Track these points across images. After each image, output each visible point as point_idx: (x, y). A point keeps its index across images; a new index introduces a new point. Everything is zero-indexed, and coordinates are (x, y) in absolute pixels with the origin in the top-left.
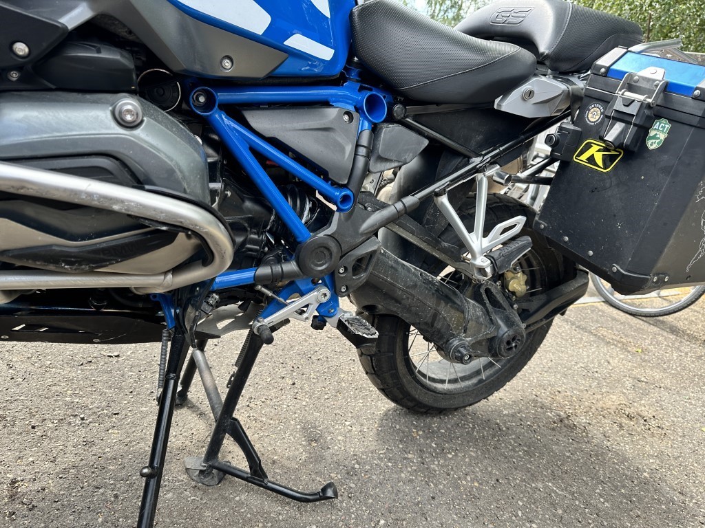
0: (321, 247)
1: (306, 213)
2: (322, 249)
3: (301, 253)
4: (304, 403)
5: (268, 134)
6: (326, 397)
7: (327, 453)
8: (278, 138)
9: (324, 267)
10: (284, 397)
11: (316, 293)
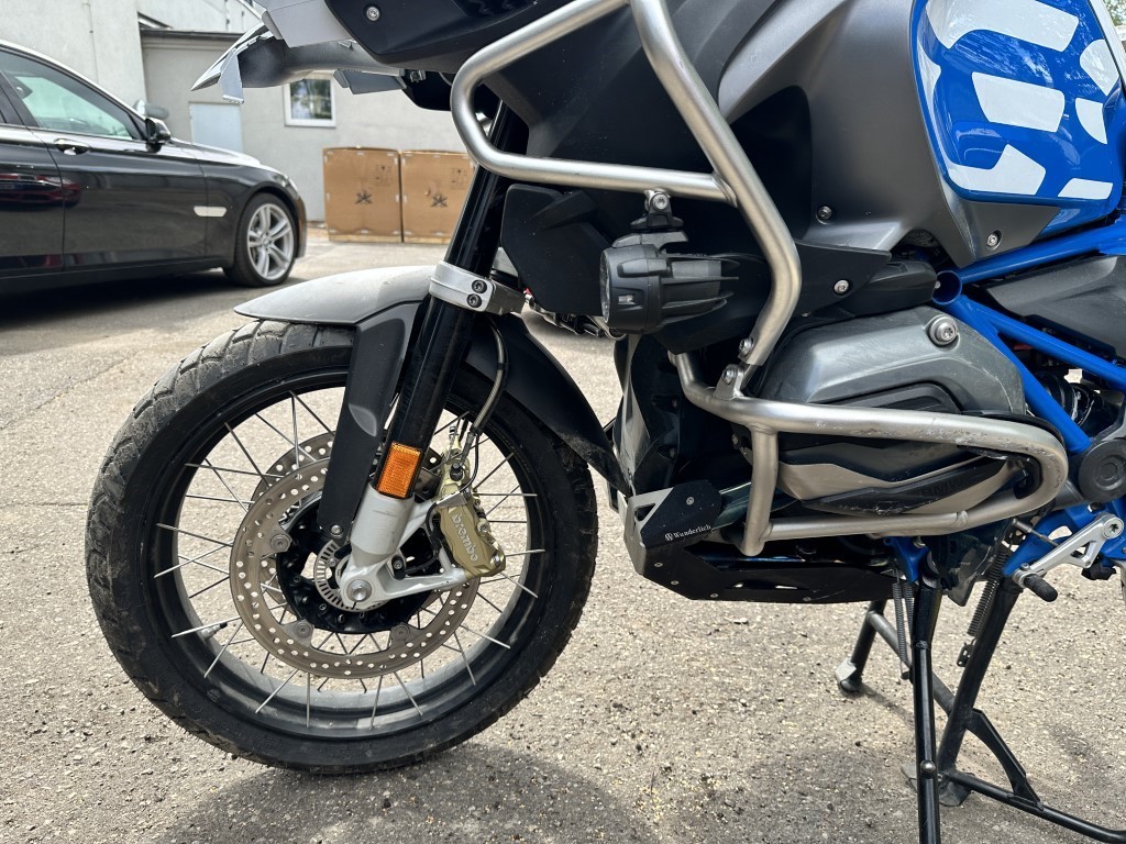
0: (1111, 456)
1: (1075, 410)
2: (1112, 460)
3: (1081, 469)
4: (1038, 697)
5: (1025, 313)
6: (1072, 689)
7: (1110, 775)
8: (1038, 314)
9: (1116, 485)
10: (1001, 686)
11: (1100, 525)
